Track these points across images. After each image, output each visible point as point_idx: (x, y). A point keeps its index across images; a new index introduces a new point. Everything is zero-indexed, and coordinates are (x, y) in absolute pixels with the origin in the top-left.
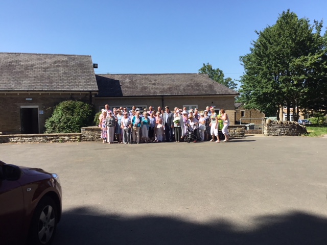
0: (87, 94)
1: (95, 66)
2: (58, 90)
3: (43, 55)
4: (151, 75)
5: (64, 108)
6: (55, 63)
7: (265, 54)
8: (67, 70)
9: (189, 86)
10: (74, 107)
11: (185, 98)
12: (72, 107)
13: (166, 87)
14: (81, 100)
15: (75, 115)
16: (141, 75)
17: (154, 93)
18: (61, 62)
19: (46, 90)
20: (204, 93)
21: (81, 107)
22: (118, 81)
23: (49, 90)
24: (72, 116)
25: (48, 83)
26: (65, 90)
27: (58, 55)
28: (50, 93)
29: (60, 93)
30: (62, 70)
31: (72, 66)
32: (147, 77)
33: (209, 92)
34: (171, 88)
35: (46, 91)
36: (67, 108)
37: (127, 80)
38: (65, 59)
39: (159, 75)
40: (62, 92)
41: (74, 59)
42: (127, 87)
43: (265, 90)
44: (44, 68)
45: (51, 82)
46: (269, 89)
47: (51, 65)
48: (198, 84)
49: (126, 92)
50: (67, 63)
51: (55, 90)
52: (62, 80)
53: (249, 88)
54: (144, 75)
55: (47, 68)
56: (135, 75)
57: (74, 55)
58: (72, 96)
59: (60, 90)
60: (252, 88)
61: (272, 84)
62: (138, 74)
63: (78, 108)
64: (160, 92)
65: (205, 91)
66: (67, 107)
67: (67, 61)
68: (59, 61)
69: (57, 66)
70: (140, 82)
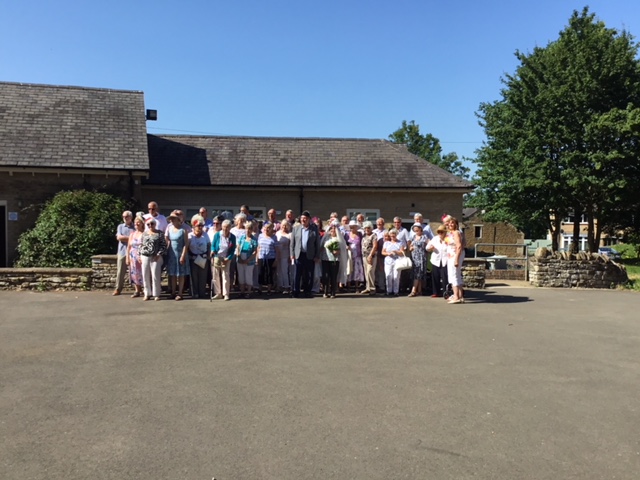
0: (122, 177)
1: (151, 115)
2: (53, 165)
3: (33, 86)
4: (279, 139)
5: (63, 208)
6: (58, 104)
7: (532, 102)
8: (81, 122)
9: (361, 167)
10: (88, 207)
11: (352, 193)
12: (84, 206)
13: (310, 166)
14: (107, 190)
15: (89, 224)
16: (256, 138)
17: (283, 180)
18: (73, 104)
19: (25, 164)
20: (394, 183)
21: (105, 205)
22: (204, 151)
23: (32, 164)
24: (82, 226)
25: (33, 149)
26: (70, 165)
27: (68, 88)
28: (33, 171)
29: (58, 172)
30: (70, 121)
31: (97, 113)
32: (269, 144)
33: (406, 182)
34: (321, 169)
35: (24, 167)
36: (71, 209)
37: (225, 150)
38: (83, 97)
39: (297, 140)
40: (64, 171)
41: (104, 98)
42: (222, 164)
43: (529, 182)
44: (29, 116)
45: (40, 148)
46: (539, 180)
47: (47, 109)
48: (381, 164)
49: (218, 176)
50: (86, 107)
51: (48, 164)
52: (66, 143)
53: (495, 178)
54: (264, 139)
55: (38, 116)
56: (244, 138)
57: (104, 90)
58: (87, 180)
59: (58, 165)
60: (502, 177)
61: (545, 168)
62: (251, 138)
63: (96, 208)
64: (297, 178)
65: (398, 179)
66: (70, 205)
67: (86, 102)
68: (68, 101)
69: (61, 112)
70: (254, 154)
